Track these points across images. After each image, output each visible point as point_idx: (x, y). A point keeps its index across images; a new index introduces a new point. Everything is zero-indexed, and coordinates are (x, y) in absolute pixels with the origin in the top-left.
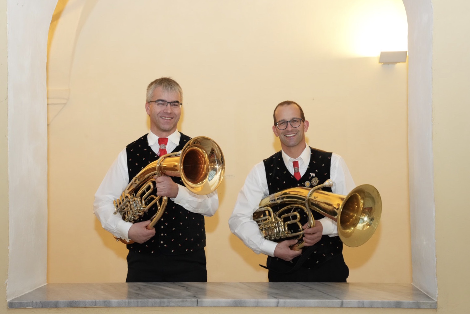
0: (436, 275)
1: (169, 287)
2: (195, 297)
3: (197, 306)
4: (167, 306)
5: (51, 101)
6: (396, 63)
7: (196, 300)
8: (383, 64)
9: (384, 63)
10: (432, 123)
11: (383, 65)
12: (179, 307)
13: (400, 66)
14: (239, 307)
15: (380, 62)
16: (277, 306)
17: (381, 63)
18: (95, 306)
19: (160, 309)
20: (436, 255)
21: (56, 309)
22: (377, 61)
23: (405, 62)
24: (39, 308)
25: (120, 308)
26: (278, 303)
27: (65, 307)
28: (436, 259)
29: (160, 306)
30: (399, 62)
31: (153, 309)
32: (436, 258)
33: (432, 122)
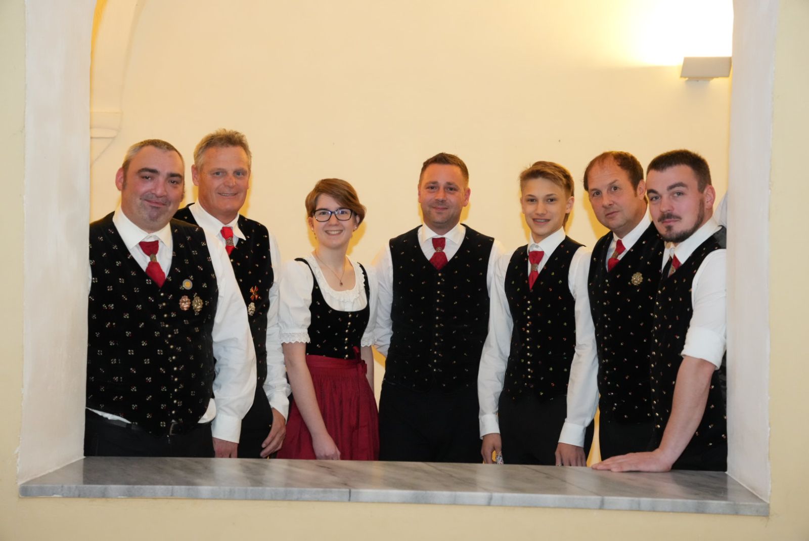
0: (769, 457)
1: (300, 468)
2: (346, 484)
3: (349, 500)
4: (297, 500)
5: (97, 133)
6: (712, 78)
7: (348, 490)
8: (687, 79)
9: (689, 78)
10: (770, 191)
11: (687, 81)
12: (318, 501)
13: (720, 84)
14: (422, 503)
15: (682, 76)
16: (489, 504)
17: (685, 77)
18: (172, 496)
19: (285, 503)
20: (770, 424)
21: (104, 500)
22: (678, 73)
23: (728, 76)
24: (74, 497)
25: (214, 501)
26: (491, 499)
27: (119, 497)
28: (769, 429)
29: (284, 500)
30: (717, 77)
31: (272, 503)
32: (770, 427)
33: (770, 189)
